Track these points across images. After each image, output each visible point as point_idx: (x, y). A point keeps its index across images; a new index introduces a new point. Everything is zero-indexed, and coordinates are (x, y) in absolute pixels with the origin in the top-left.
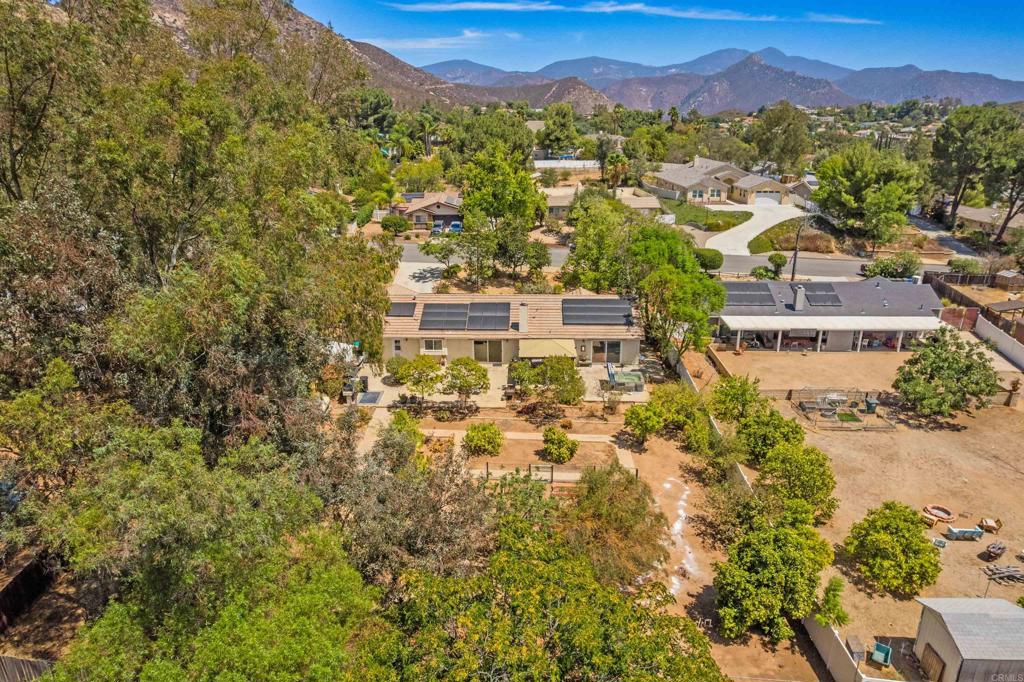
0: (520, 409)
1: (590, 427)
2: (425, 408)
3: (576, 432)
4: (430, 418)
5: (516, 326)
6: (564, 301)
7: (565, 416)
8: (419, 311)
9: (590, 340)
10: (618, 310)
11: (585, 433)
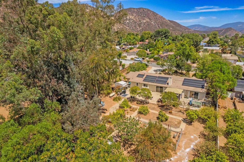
0: (160, 105)
1: (178, 114)
2: (136, 100)
3: (173, 115)
4: (135, 103)
5: (168, 84)
6: (185, 79)
7: (172, 110)
8: (145, 76)
9: (189, 91)
10: (201, 83)
11: (175, 116)
